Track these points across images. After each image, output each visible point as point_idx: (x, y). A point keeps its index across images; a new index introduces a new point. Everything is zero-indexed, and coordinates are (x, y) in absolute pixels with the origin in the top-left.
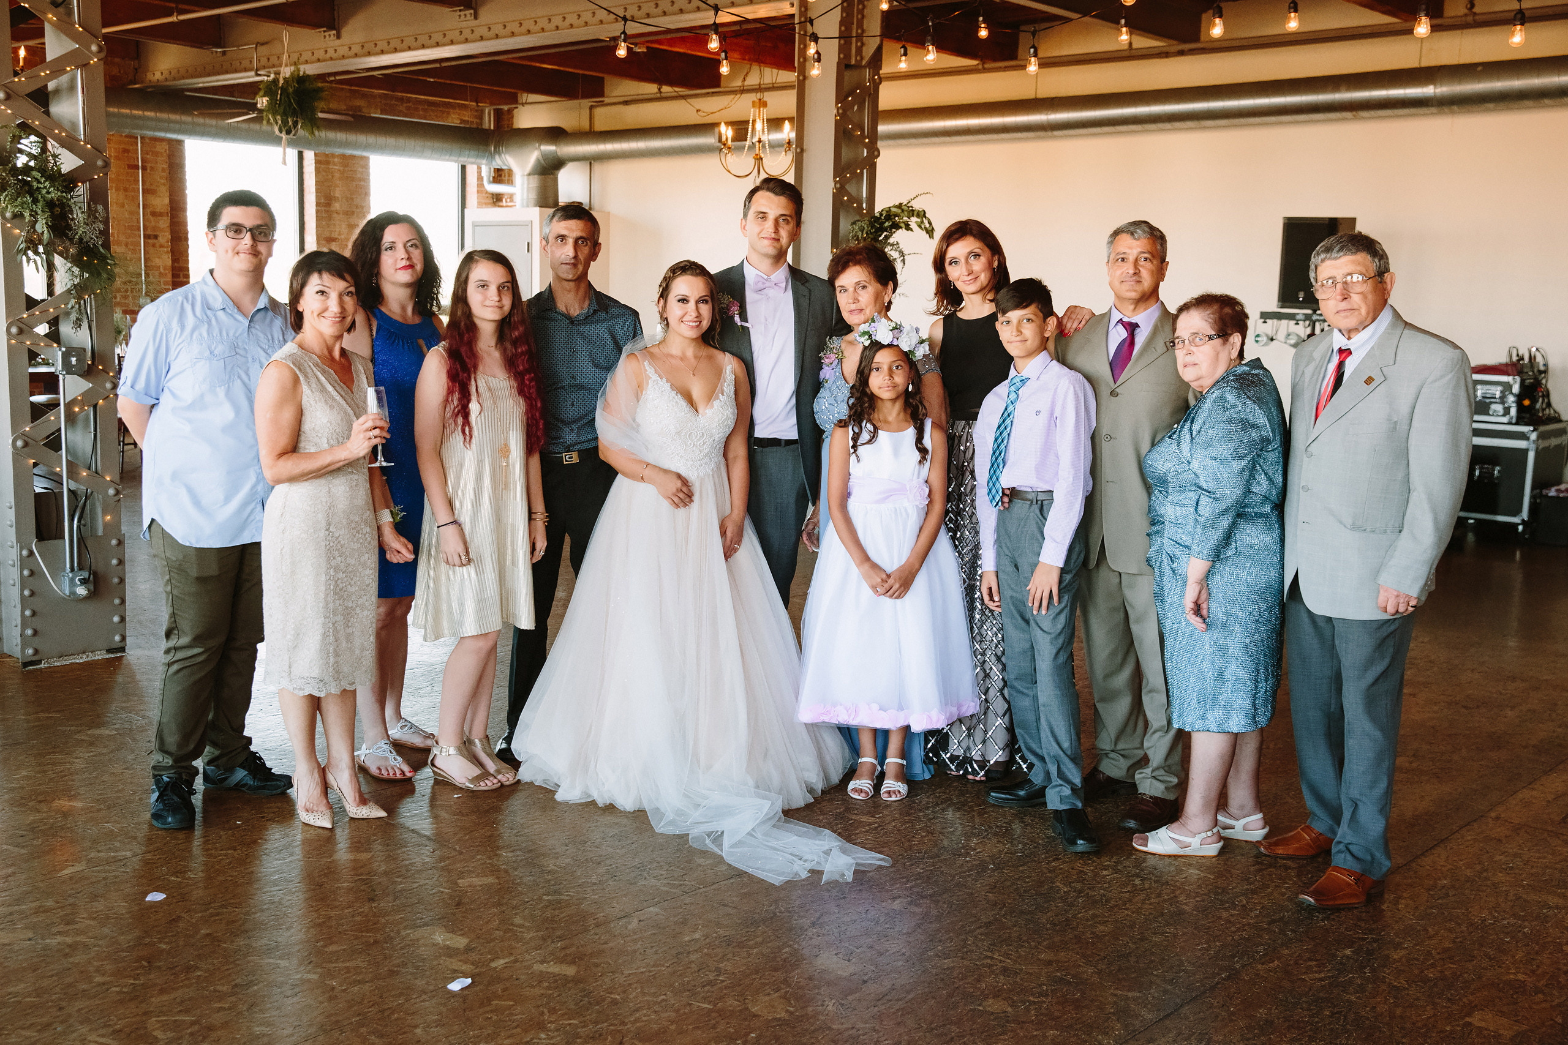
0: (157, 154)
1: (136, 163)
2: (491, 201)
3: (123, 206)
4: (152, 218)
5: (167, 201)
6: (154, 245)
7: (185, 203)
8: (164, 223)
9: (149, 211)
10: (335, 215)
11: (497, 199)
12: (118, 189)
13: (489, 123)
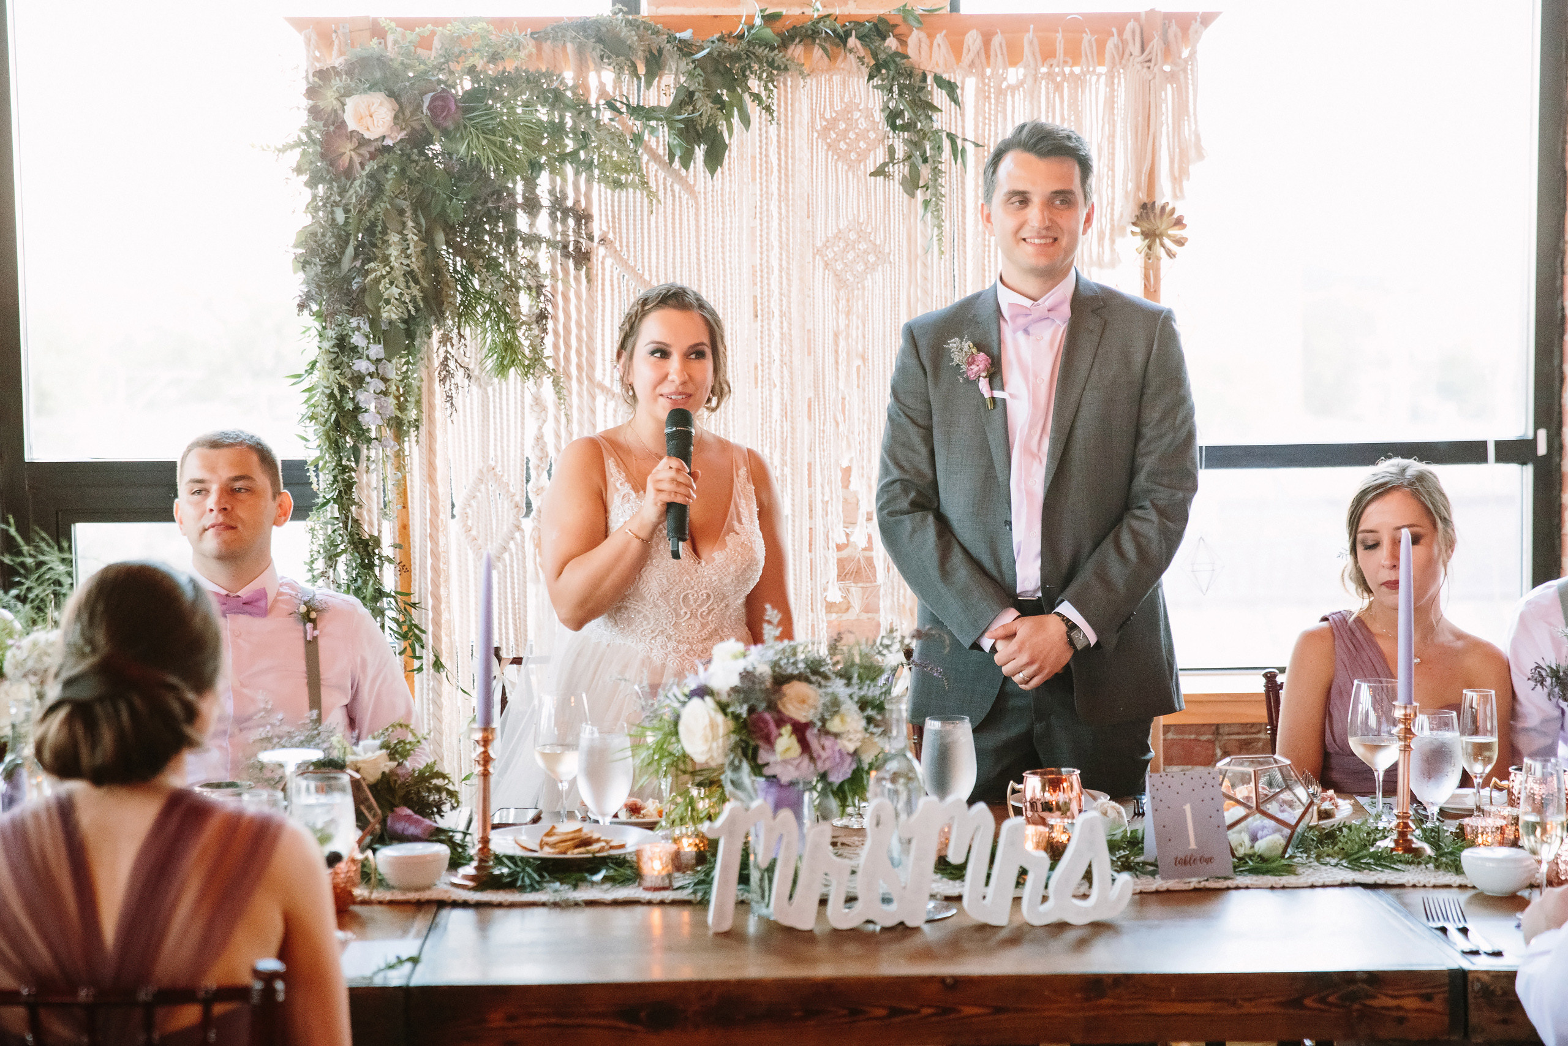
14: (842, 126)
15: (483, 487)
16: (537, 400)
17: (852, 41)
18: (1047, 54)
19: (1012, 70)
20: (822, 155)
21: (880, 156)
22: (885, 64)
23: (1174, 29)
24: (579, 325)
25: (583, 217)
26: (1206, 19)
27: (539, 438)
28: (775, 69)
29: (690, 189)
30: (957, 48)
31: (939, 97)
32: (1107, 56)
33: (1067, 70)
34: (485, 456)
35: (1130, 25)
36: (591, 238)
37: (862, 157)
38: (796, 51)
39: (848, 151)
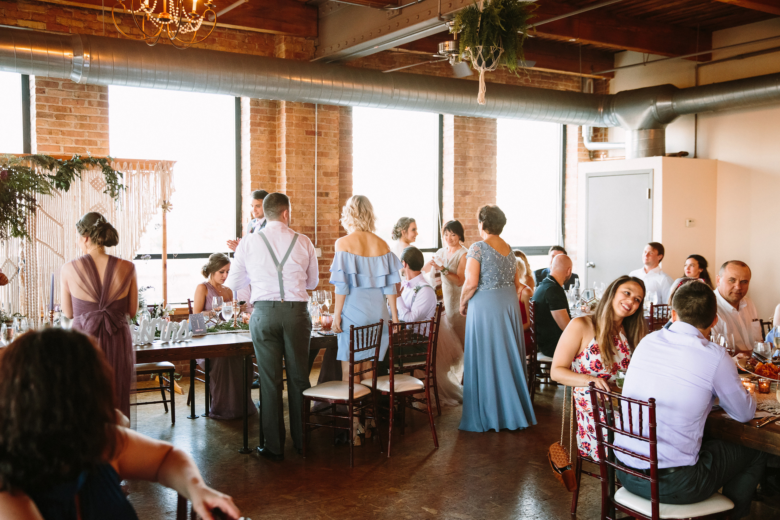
0: (330, 121)
1: (313, 129)
2: (588, 158)
3: (301, 168)
4: (325, 178)
5: (337, 162)
6: (325, 202)
7: (351, 165)
8: (334, 182)
9: (322, 171)
10: (469, 172)
11: (594, 155)
12: (297, 154)
13: (589, 89)
14: (96, 182)
15: (7, 264)
16: (22, 243)
17: (98, 163)
18: (142, 168)
19: (134, 171)
20: (91, 188)
21: (104, 189)
22: (106, 169)
23: (169, 164)
24: (32, 225)
25: (34, 201)
26: (175, 162)
27: (22, 252)
28: (80, 169)
29: (60, 195)
30: (122, 166)
31: (118, 176)
32: (155, 169)
33: (146, 171)
34: (7, 256)
35: (160, 163)
36: (35, 205)
37: (101, 188)
38: (85, 165)
39: (97, 187)
